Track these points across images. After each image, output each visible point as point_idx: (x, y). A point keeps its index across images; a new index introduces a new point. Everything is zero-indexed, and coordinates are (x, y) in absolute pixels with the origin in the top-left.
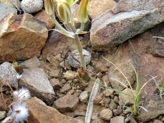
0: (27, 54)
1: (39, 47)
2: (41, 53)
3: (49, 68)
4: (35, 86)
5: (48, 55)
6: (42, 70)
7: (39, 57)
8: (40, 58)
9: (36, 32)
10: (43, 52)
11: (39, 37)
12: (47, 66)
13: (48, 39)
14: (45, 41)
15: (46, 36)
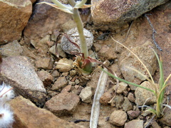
0: (4, 37)
1: (19, 26)
2: (23, 35)
3: (34, 56)
4: (18, 81)
5: (32, 37)
6: (25, 58)
7: (19, 41)
8: (22, 42)
9: (16, 6)
10: (25, 34)
11: (20, 13)
12: (32, 53)
13: (32, 15)
14: (28, 18)
15: (29, 11)
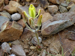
0: (14, 38)
1: (19, 35)
2: (20, 38)
5: (23, 39)
6: (20, 45)
7: (19, 40)
8: (20, 40)
9: (18, 29)
10: (21, 38)
11: (19, 31)
12: (23, 44)
13: (23, 32)
